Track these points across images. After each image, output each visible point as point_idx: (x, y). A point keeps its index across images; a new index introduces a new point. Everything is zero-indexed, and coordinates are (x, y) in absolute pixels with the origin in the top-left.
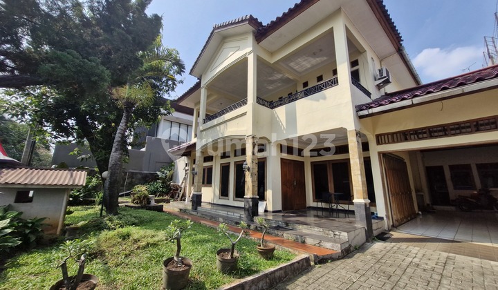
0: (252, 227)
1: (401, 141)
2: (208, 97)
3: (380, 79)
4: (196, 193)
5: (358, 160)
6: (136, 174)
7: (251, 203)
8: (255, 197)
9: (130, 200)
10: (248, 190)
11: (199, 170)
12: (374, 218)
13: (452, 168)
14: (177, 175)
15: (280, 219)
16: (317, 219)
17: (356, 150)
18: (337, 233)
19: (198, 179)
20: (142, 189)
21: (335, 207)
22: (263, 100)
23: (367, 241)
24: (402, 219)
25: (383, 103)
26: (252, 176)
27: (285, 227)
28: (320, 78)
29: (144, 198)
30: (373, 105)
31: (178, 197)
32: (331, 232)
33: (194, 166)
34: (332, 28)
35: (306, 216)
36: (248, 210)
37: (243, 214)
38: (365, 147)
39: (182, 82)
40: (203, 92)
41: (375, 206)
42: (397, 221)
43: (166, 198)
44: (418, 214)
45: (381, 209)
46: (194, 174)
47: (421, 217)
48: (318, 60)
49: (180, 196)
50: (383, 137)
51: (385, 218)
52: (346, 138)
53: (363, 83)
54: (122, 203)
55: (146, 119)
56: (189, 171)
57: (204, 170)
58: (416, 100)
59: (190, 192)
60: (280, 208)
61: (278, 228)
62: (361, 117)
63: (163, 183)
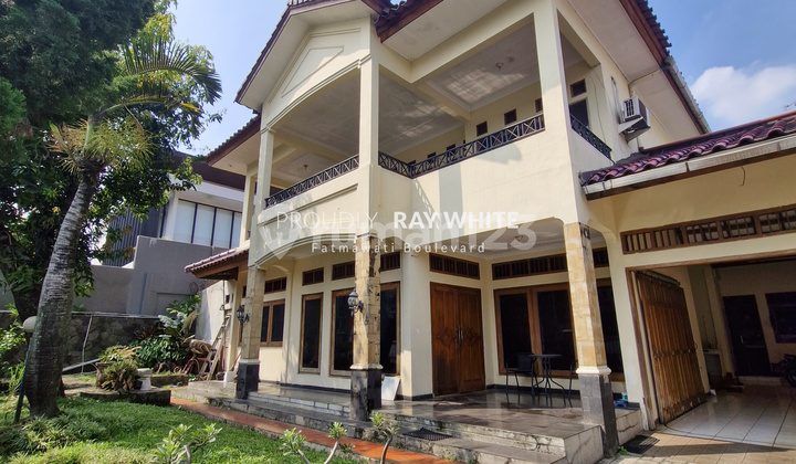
0: (367, 433)
1: (670, 246)
2: (276, 151)
3: (627, 120)
4: (246, 362)
5: (585, 286)
6: (111, 320)
7: (365, 381)
8: (374, 366)
9: (93, 381)
10: (359, 352)
11: (253, 310)
12: (620, 406)
13: (770, 298)
14: (206, 321)
15: (428, 413)
16: (505, 411)
17: (581, 264)
18: (544, 440)
19: (252, 329)
20: (123, 355)
21: (543, 385)
22: (392, 159)
23: (606, 455)
24: (677, 407)
25: (633, 168)
26: (367, 322)
27: (437, 431)
28: (511, 117)
29: (126, 376)
30: (613, 173)
31: (208, 370)
32: (530, 439)
33: (243, 302)
34: (532, 16)
35: (485, 406)
36: (359, 396)
37: (349, 406)
38: (600, 258)
39: (219, 118)
40: (265, 141)
41: (623, 380)
42: (667, 409)
43: (179, 373)
44: (710, 394)
45: (634, 386)
46: (243, 319)
47: (715, 400)
48: (506, 79)
49: (212, 369)
50: (634, 237)
51: (642, 406)
52: (561, 240)
53: (595, 128)
54: (74, 387)
55: (136, 199)
56: (232, 314)
57: (266, 310)
58: (694, 164)
59: (233, 359)
60: (428, 389)
61: (422, 433)
62: (590, 197)
63: (173, 339)
